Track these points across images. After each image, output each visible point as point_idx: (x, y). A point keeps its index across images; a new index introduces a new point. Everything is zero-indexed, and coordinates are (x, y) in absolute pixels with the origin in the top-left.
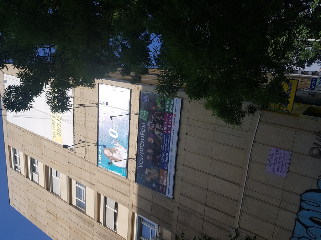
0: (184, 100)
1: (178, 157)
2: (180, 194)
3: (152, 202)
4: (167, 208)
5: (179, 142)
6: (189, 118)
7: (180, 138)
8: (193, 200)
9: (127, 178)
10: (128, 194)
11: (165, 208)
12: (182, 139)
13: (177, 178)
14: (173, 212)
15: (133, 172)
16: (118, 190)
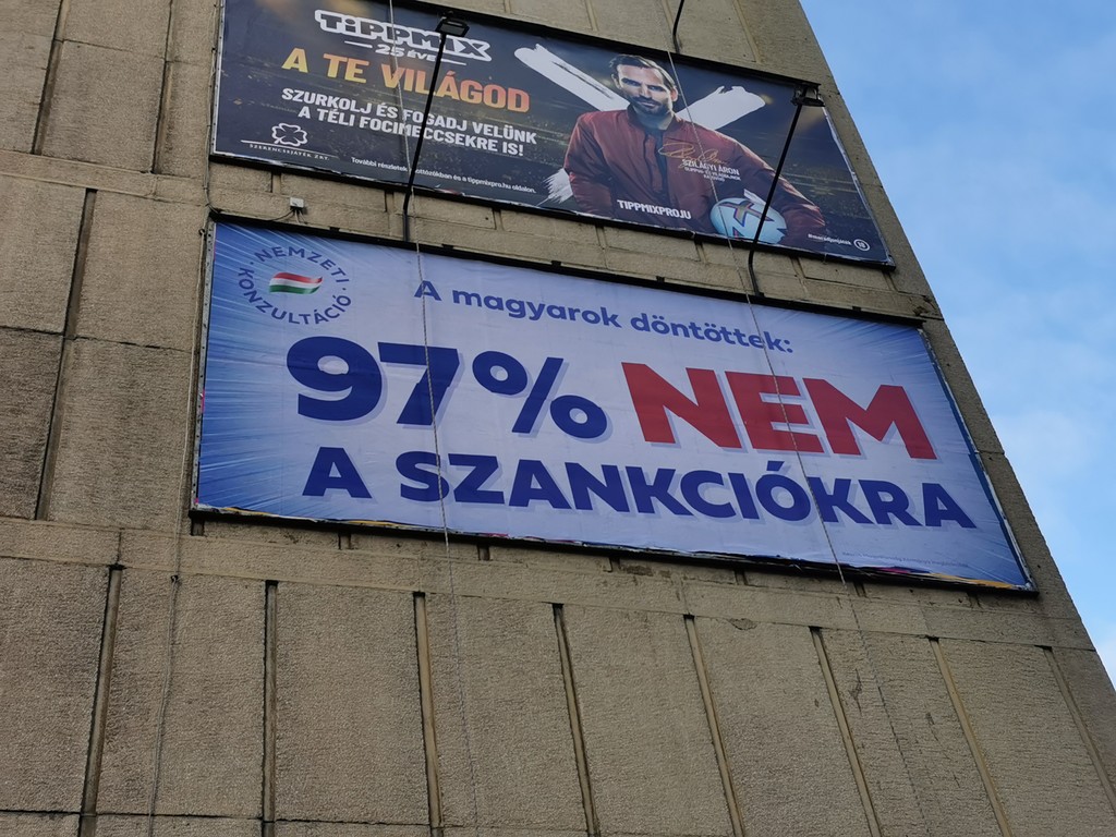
0: (1025, 608)
1: (606, 563)
2: (271, 584)
3: (68, 334)
4: (69, 463)
5: (728, 576)
6: (934, 644)
7: (755, 579)
8: (270, 699)
9: (214, 159)
10: (54, 145)
11: (51, 443)
12: (761, 596)
13: (410, 550)
14: (40, 512)
15: (295, 209)
16: (65, 79)
